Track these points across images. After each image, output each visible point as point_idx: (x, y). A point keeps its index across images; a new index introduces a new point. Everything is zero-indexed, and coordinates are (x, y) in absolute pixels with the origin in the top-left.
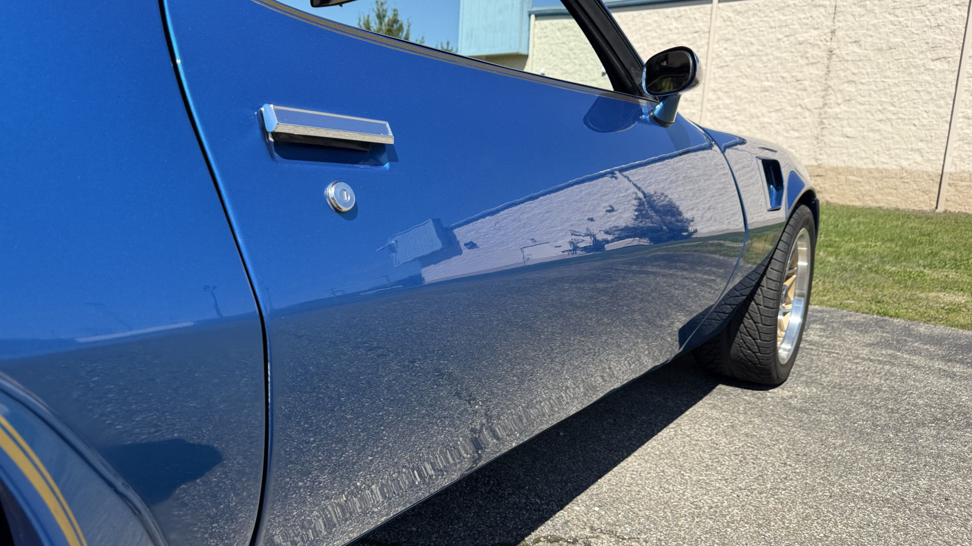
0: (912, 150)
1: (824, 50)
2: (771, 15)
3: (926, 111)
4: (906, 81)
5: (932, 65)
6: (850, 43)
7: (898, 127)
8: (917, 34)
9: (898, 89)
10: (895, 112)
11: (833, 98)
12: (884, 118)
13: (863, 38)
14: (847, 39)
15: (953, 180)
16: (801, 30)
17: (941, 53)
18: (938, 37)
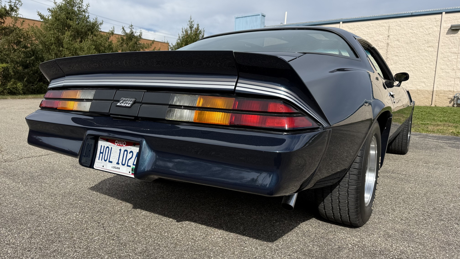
0: (421, 82)
1: (385, 43)
2: (364, 29)
3: (426, 67)
4: (418, 55)
5: (427, 49)
6: (395, 40)
7: (415, 73)
8: (422, 37)
9: (415, 58)
10: (414, 67)
11: (390, 62)
12: (410, 70)
13: (400, 39)
15: (437, 93)
16: (376, 35)
17: (431, 44)
18: (429, 38)
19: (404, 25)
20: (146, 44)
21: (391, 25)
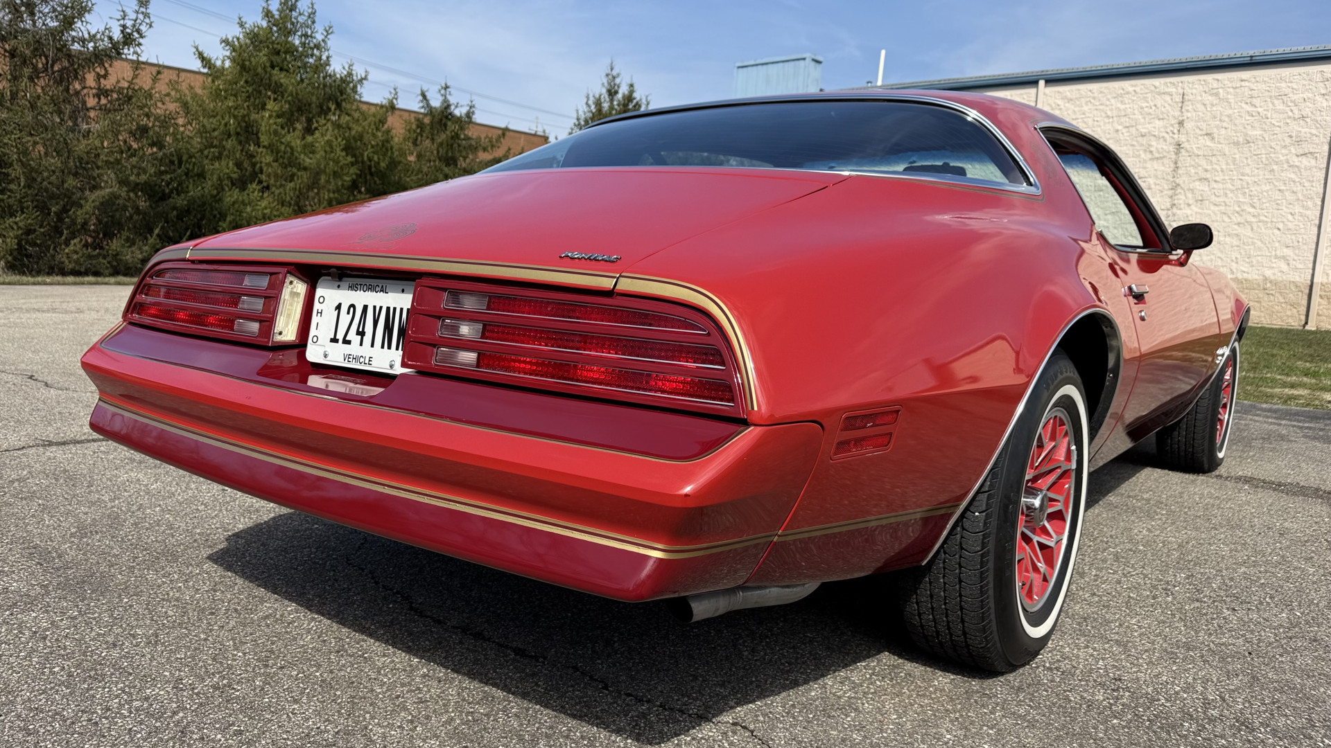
0: (1276, 257)
1: (1170, 144)
2: (1108, 103)
3: (1291, 214)
4: (1267, 179)
5: (1296, 161)
6: (1201, 135)
7: (1259, 230)
8: (1280, 127)
9: (1258, 188)
10: (1256, 214)
11: (1184, 198)
12: (1243, 221)
13: (1215, 130)
14: (1198, 131)
15: (1325, 291)
16: (1142, 120)
17: (1307, 148)
18: (1303, 130)
19: (1229, 90)
20: (485, 138)
21: (1190, 91)
